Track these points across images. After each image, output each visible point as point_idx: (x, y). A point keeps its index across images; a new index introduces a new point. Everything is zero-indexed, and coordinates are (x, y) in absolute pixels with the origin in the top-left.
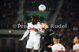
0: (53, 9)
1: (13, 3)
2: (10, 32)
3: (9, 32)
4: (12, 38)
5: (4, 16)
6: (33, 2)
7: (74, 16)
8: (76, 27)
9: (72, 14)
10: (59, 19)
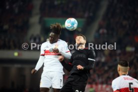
0: (91, 14)
1: (22, 3)
2: (16, 54)
3: (14, 55)
4: (19, 66)
5: (6, 27)
6: (56, 3)
7: (128, 26)
8: (131, 45)
9: (125, 23)
10: (101, 31)
